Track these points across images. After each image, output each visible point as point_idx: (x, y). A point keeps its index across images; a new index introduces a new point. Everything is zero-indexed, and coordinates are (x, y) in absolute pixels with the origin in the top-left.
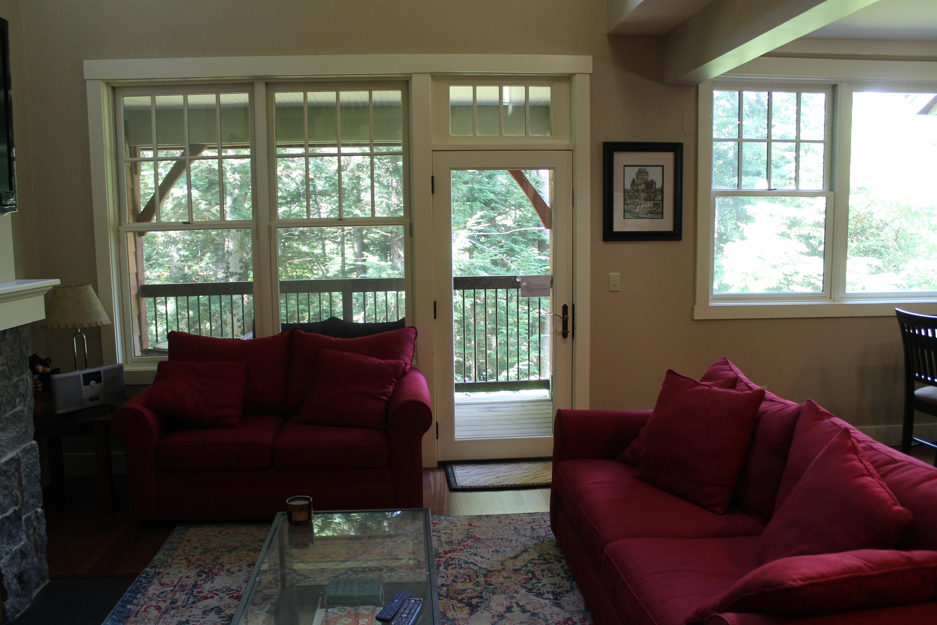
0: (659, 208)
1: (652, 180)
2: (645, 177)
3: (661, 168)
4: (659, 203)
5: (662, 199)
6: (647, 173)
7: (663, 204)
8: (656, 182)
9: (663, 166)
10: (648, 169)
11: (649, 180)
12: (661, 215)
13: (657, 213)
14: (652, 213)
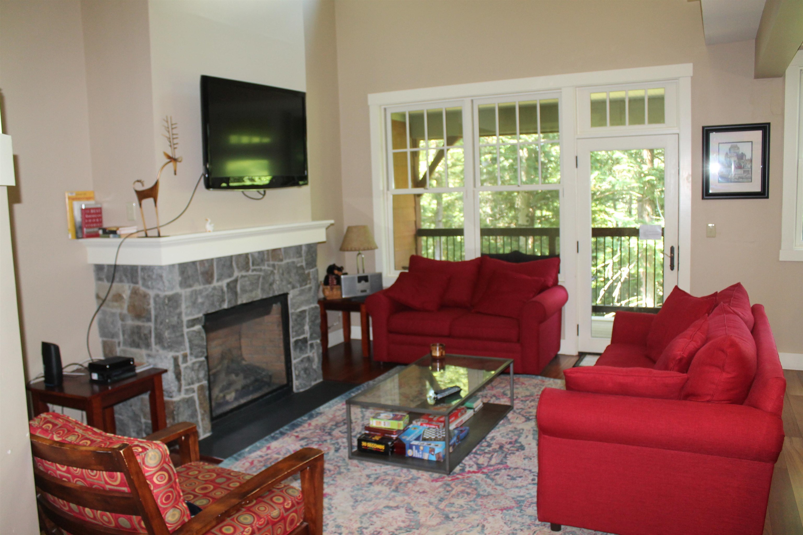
0: (749, 174)
1: (742, 153)
2: (737, 151)
3: (751, 143)
4: (749, 171)
5: (751, 167)
6: (738, 148)
7: (751, 171)
8: (746, 154)
9: (752, 142)
10: (739, 145)
11: (740, 153)
12: (750, 180)
13: (747, 178)
14: (742, 178)
